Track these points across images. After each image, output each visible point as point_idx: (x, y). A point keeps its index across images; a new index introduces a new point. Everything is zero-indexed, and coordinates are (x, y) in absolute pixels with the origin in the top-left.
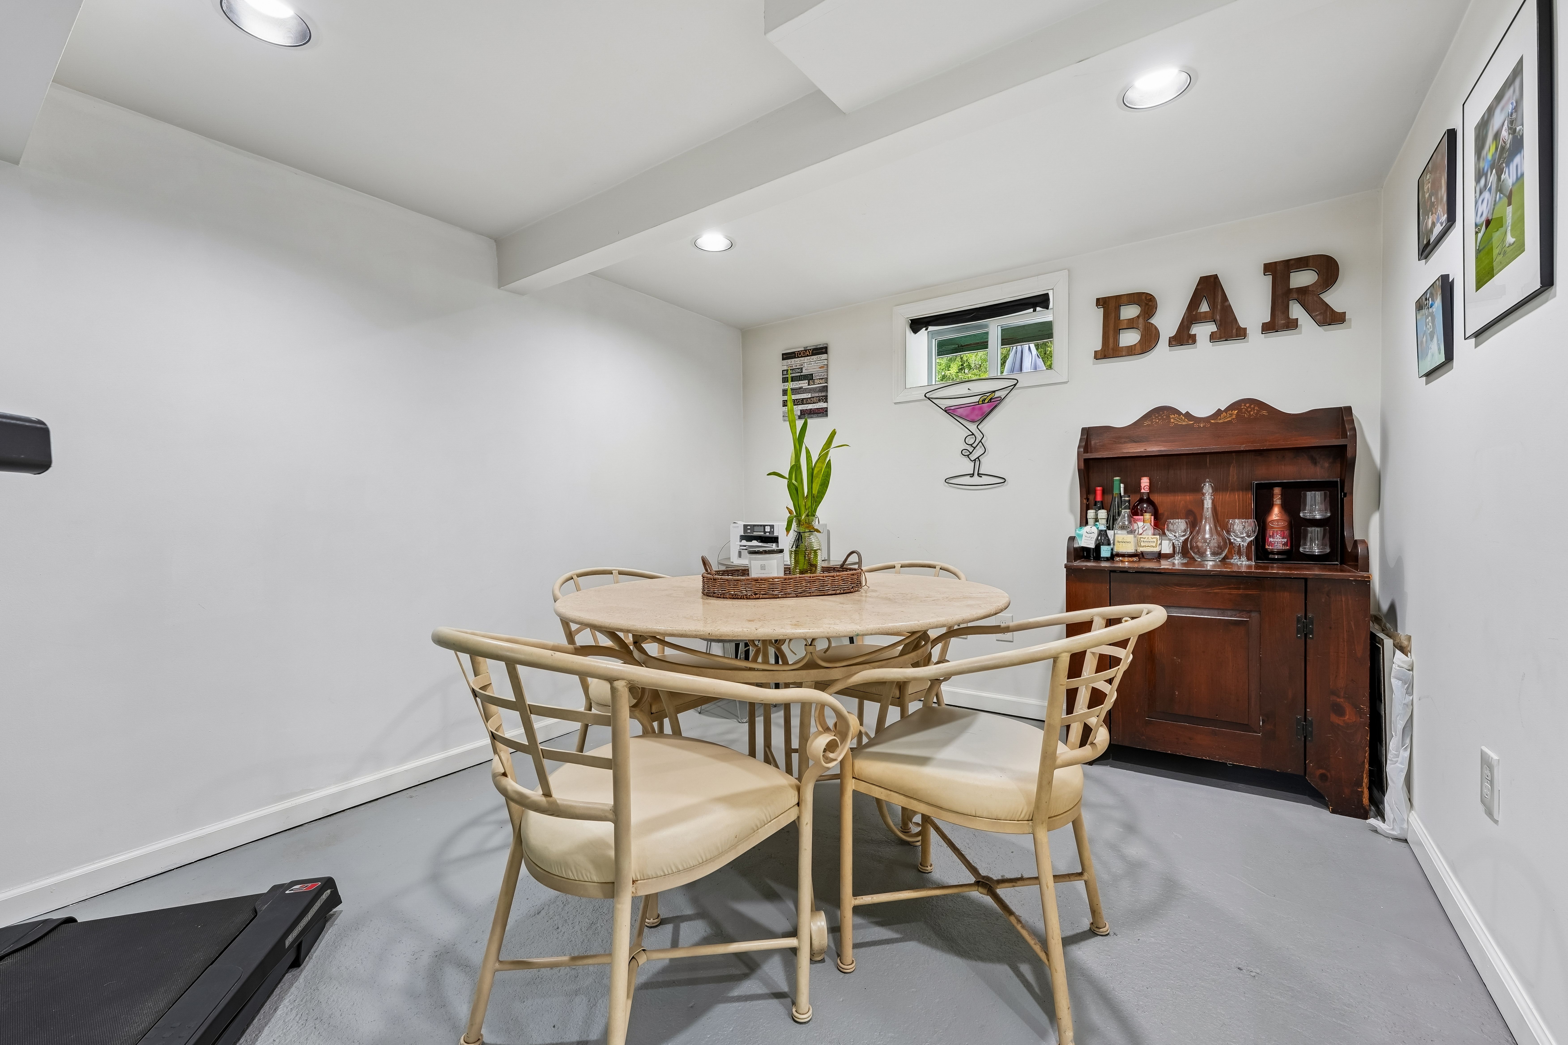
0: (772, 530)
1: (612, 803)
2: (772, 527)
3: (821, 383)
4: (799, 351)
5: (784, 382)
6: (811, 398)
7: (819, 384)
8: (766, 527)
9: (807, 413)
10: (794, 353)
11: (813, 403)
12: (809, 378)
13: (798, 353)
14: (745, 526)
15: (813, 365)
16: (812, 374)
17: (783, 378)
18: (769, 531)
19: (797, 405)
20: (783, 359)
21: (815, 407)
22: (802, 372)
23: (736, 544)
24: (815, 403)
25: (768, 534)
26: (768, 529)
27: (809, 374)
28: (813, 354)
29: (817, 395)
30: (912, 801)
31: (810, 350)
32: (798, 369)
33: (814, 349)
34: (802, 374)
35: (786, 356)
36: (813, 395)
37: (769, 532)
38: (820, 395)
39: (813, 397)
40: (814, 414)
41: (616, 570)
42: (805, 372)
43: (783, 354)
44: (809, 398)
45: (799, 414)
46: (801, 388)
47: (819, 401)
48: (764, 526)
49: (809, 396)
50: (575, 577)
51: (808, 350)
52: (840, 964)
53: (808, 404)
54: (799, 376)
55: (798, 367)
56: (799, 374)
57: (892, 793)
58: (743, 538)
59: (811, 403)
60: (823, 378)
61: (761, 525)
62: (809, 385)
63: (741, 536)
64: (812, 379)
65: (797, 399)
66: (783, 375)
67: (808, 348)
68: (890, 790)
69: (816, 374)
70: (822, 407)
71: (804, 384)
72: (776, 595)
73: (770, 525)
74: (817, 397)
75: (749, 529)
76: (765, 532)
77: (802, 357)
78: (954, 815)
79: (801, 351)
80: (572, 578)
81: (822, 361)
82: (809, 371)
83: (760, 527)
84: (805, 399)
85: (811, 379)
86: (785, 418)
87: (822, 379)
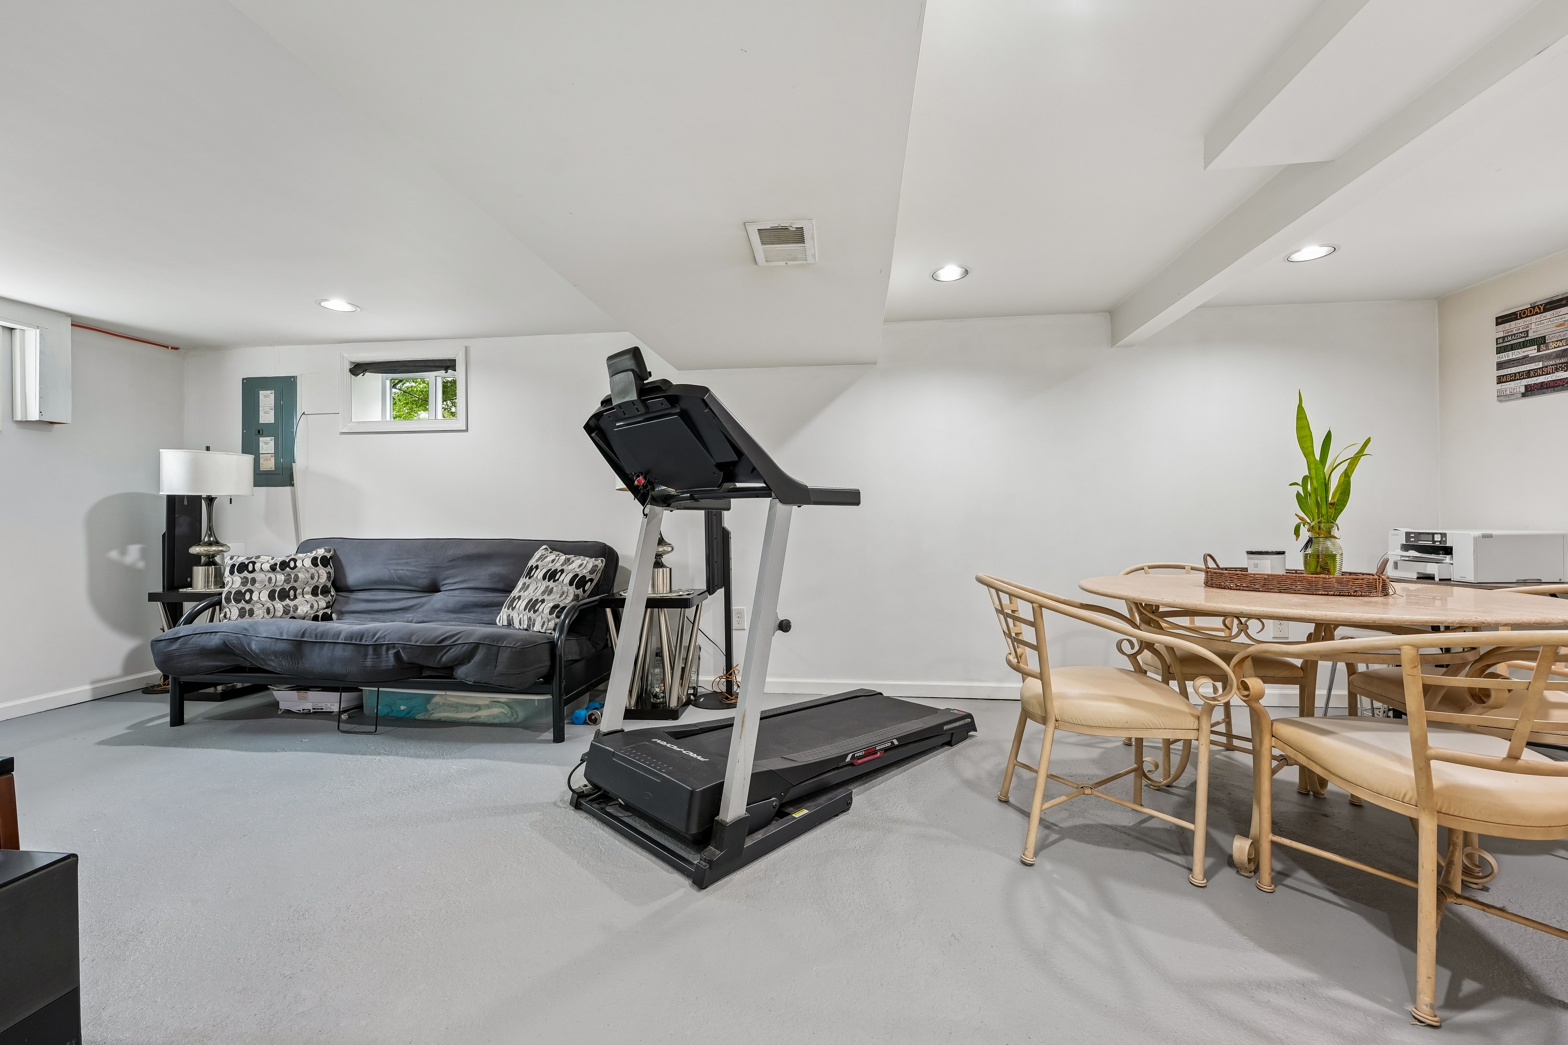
0: (1444, 539)
1: (1040, 671)
2: (1444, 535)
3: (1559, 347)
4: (1522, 310)
5: (1499, 353)
6: (1542, 368)
7: (1555, 348)
8: (1435, 536)
9: (1536, 388)
10: (1515, 313)
11: (1547, 374)
12: (1540, 342)
13: (1520, 313)
14: (1408, 534)
15: (1546, 324)
16: (1545, 337)
17: (1497, 348)
18: (1439, 540)
19: (1520, 379)
20: (1498, 324)
21: (1550, 379)
22: (1527, 336)
23: (1395, 553)
24: (1550, 374)
25: (1438, 544)
26: (1437, 538)
27: (1539, 338)
28: (1546, 310)
29: (1551, 363)
30: (1311, 762)
31: (1541, 305)
32: (1521, 333)
33: (1546, 304)
34: (1527, 339)
35: (1501, 320)
36: (1546, 364)
37: (1440, 542)
38: (1558, 361)
39: (1547, 367)
40: (1547, 388)
41: (1189, 566)
42: (1532, 335)
43: (1497, 318)
44: (1540, 368)
45: (1523, 390)
46: (1527, 356)
47: (1557, 370)
48: (1433, 534)
49: (1540, 365)
50: (1146, 568)
51: (1538, 306)
52: (1258, 883)
53: (1537, 376)
54: (1523, 342)
55: (1521, 330)
56: (1523, 340)
57: (1298, 753)
58: (1405, 548)
59: (1543, 375)
60: (1562, 339)
61: (1429, 534)
62: (1539, 351)
63: (1403, 545)
64: (1545, 343)
65: (1519, 373)
66: (1497, 344)
67: (1537, 304)
68: (1297, 751)
69: (1551, 336)
70: (1561, 378)
71: (1532, 351)
72: (1257, 589)
73: (1440, 534)
74: (1552, 366)
75: (1412, 537)
76: (1434, 542)
77: (1527, 316)
78: (1340, 779)
79: (1527, 309)
80: (1143, 569)
81: (1560, 317)
82: (1539, 333)
83: (1427, 535)
84: (1532, 370)
85: (1542, 344)
86: (1500, 398)
87: (1561, 341)
